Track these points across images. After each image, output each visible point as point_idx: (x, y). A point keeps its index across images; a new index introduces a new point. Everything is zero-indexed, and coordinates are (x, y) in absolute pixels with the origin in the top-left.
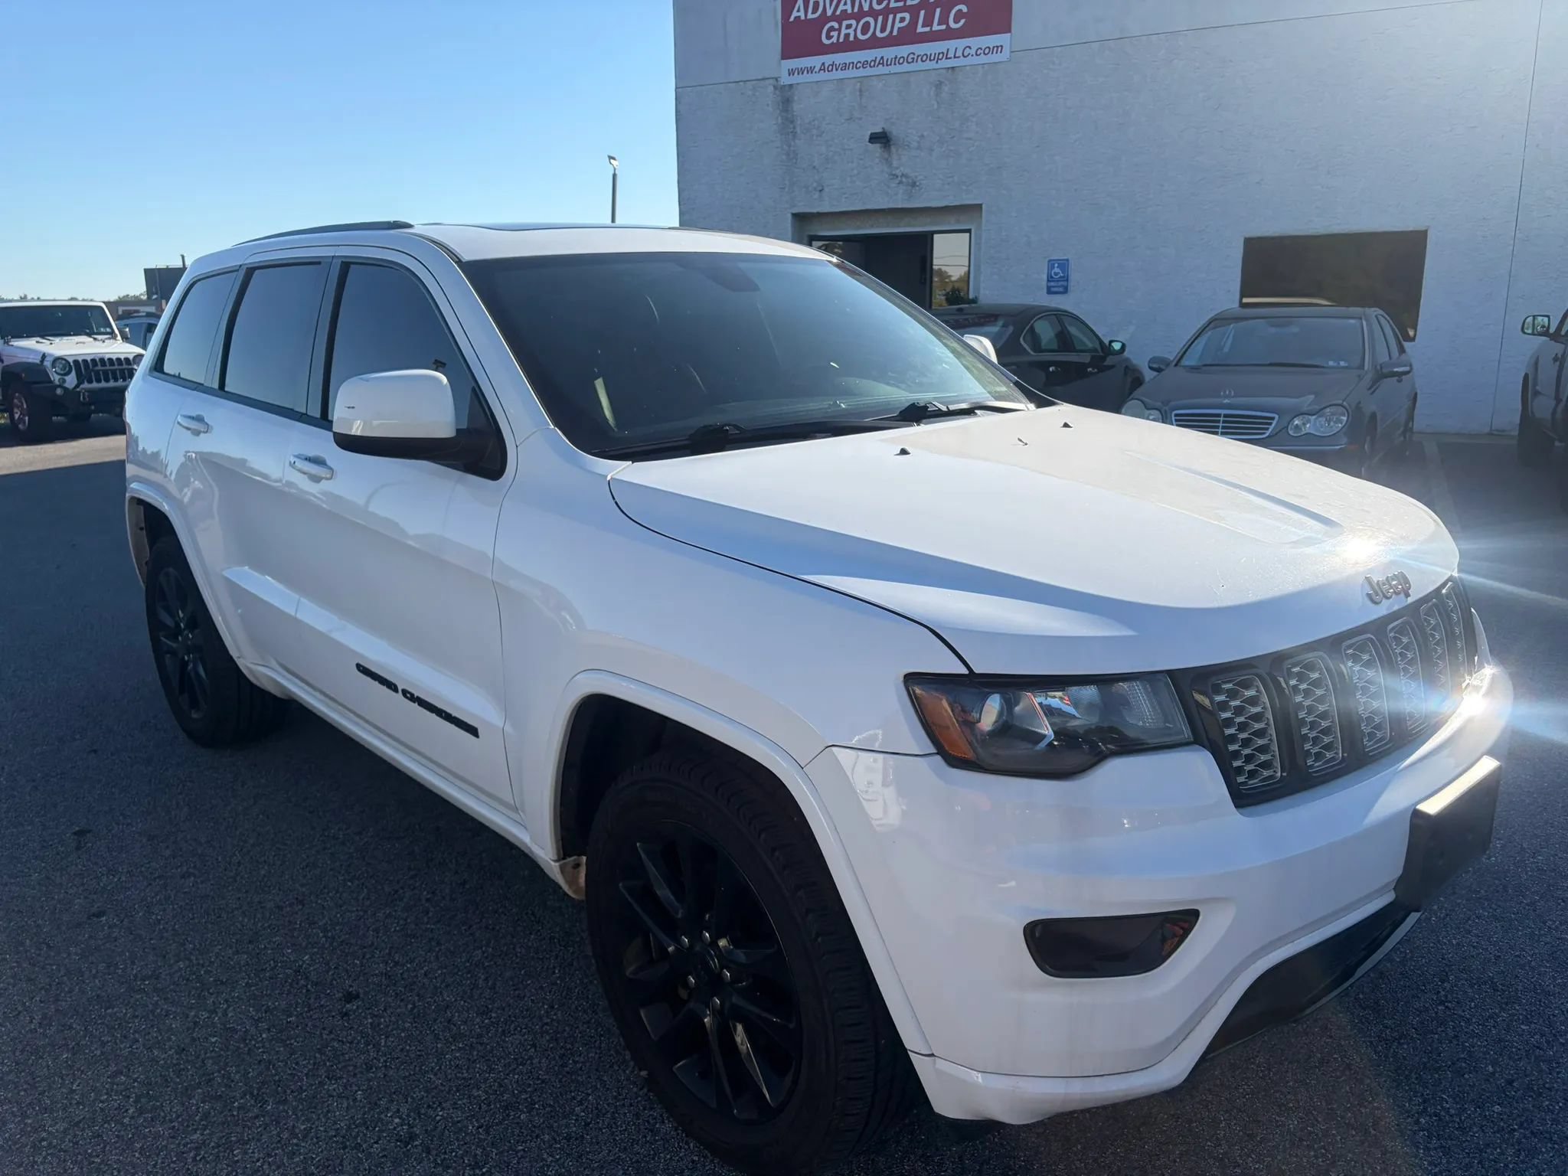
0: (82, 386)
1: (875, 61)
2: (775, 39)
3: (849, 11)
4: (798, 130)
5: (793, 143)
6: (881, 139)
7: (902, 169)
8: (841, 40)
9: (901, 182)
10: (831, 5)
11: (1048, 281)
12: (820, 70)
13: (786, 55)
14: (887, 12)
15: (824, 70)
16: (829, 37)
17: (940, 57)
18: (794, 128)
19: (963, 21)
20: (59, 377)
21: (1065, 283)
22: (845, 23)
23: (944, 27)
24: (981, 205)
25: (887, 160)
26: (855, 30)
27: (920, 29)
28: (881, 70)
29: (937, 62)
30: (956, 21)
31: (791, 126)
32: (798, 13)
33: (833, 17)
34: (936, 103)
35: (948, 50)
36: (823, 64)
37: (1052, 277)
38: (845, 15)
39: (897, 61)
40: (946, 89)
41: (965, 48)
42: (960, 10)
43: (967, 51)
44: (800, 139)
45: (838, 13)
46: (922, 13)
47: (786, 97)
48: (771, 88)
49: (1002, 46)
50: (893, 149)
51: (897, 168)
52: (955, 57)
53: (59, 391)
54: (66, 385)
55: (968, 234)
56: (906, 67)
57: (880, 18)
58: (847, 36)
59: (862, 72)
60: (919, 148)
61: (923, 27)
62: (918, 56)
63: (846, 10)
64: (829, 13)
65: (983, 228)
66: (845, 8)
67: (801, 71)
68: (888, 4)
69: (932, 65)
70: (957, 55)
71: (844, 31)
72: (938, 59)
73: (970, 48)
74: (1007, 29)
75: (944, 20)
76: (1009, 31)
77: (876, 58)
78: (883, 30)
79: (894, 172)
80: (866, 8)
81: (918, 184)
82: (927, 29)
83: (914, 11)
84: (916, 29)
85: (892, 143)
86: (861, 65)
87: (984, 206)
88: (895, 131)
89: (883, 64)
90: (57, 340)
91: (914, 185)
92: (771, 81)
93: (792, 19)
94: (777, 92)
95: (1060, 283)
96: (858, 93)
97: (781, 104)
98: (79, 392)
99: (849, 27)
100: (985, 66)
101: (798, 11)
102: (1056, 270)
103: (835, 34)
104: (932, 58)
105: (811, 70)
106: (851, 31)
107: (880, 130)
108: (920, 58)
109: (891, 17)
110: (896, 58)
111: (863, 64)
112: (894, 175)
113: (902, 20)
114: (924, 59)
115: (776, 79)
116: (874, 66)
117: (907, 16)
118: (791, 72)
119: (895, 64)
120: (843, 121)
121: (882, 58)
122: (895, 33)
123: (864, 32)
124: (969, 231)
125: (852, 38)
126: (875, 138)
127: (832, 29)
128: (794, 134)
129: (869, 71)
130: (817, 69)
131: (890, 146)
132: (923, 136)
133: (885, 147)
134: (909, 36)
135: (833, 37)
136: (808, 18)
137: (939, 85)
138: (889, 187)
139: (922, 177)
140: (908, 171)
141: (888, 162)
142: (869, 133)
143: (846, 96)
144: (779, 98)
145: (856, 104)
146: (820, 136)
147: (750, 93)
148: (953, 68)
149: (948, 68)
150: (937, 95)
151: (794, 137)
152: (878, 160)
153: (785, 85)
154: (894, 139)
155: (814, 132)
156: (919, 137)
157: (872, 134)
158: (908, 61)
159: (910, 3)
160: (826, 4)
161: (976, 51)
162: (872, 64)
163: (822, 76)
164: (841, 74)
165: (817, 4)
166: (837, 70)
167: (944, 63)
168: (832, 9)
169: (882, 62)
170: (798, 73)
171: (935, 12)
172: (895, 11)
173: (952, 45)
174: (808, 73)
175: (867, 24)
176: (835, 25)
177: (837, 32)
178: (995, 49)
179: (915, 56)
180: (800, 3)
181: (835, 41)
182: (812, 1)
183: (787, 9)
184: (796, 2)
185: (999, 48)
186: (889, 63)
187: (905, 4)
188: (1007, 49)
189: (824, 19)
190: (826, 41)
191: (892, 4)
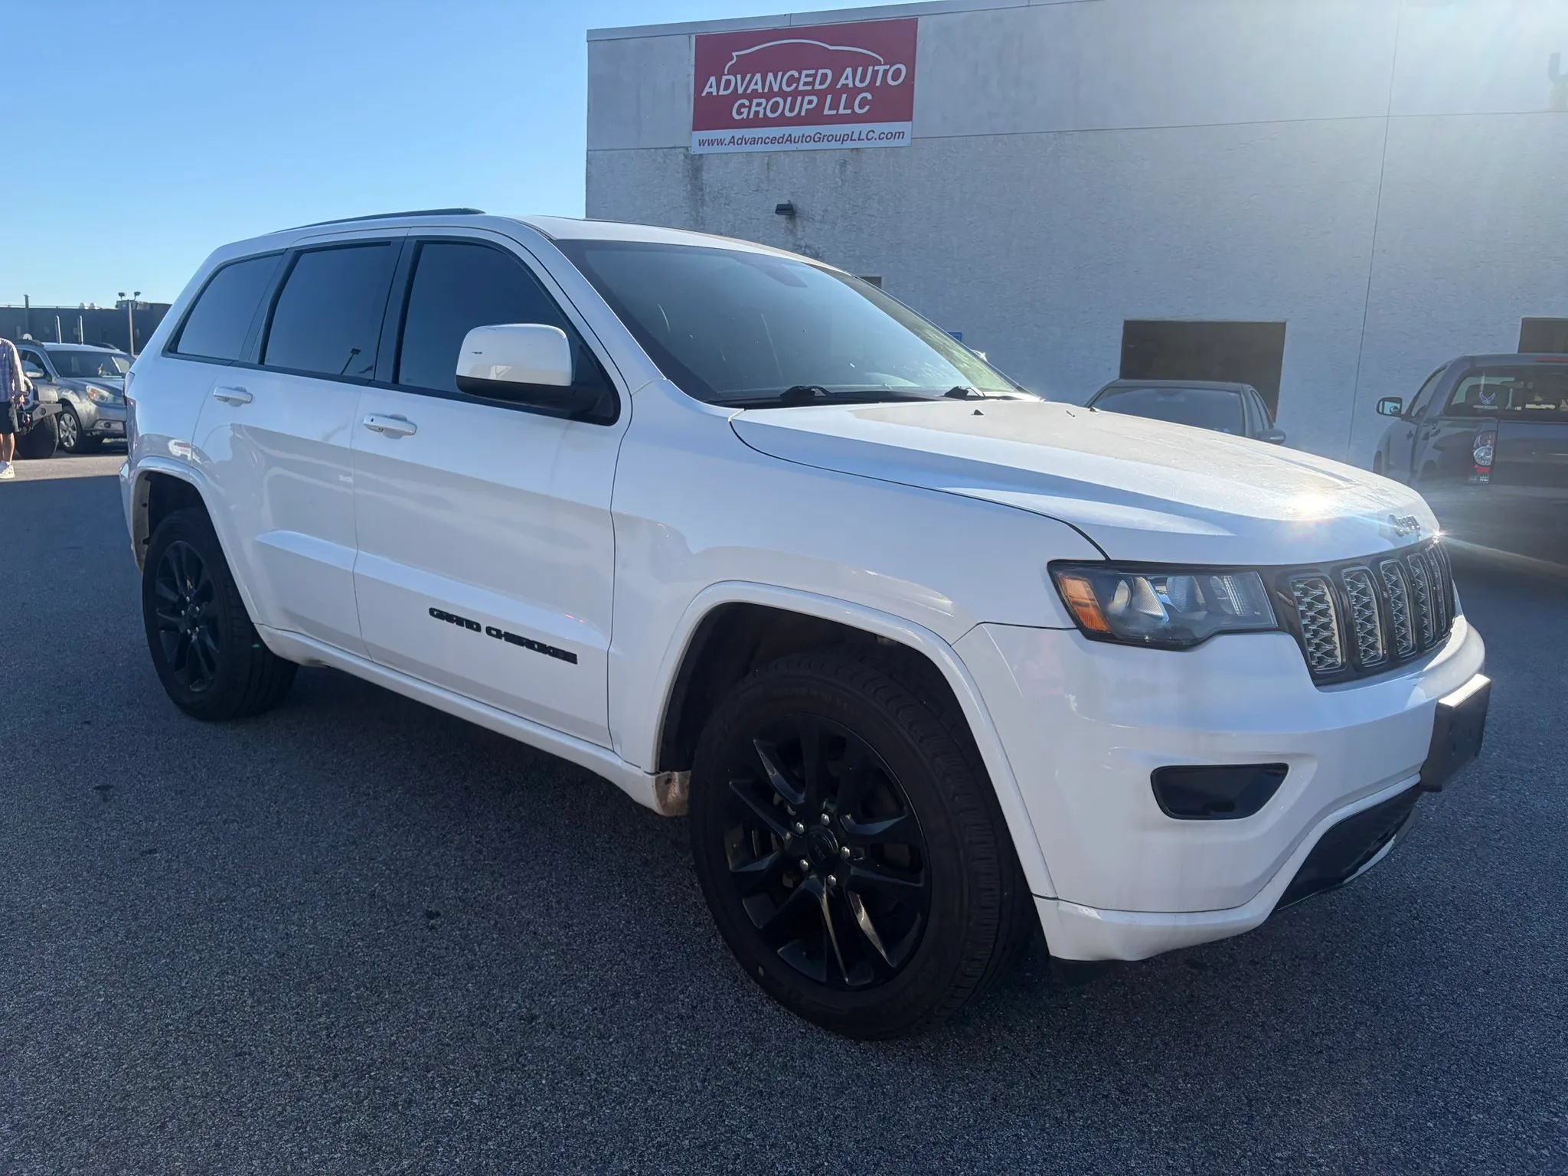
2: (686, 110)
3: (760, 91)
4: (707, 198)
5: (701, 210)
6: (787, 210)
7: (806, 240)
8: (751, 116)
12: (730, 142)
14: (796, 94)
16: (739, 113)
17: (845, 138)
18: (703, 195)
19: (867, 108)
23: (849, 111)
24: (880, 278)
26: (765, 109)
27: (826, 112)
29: (842, 143)
30: (861, 107)
31: (700, 193)
32: (711, 88)
33: (744, 95)
34: (840, 180)
35: (853, 132)
36: (733, 137)
38: (755, 94)
39: (804, 139)
40: (850, 168)
43: (871, 134)
44: (709, 207)
45: (749, 91)
46: (829, 97)
47: (695, 166)
48: (682, 157)
50: (798, 221)
51: (801, 239)
56: (812, 146)
57: (789, 99)
58: (757, 113)
59: (770, 147)
60: (822, 221)
61: (829, 109)
63: (757, 90)
64: (740, 91)
66: (756, 87)
67: (711, 143)
68: (798, 85)
70: (861, 138)
71: (754, 109)
72: (843, 140)
73: (873, 132)
75: (849, 105)
76: (910, 119)
77: (784, 135)
78: (791, 110)
79: (798, 243)
80: (776, 88)
81: (820, 255)
82: (834, 112)
83: (821, 95)
84: (823, 111)
85: (797, 215)
86: (769, 141)
87: (883, 279)
88: (800, 204)
89: (791, 141)
92: (682, 150)
93: (704, 94)
94: (688, 161)
96: (766, 166)
97: (690, 172)
99: (758, 105)
100: (887, 149)
101: (711, 87)
104: (838, 139)
105: (721, 142)
107: (786, 202)
108: (826, 138)
109: (799, 98)
110: (803, 136)
111: (772, 140)
112: (799, 246)
113: (810, 102)
115: (687, 149)
116: (782, 142)
118: (702, 143)
119: (802, 142)
120: (751, 192)
121: (790, 135)
122: (803, 113)
123: (773, 110)
125: (761, 115)
126: (781, 209)
127: (742, 105)
128: (703, 201)
129: (776, 147)
130: (727, 142)
131: (795, 218)
132: (826, 210)
133: (790, 219)
134: (814, 117)
135: (743, 113)
136: (720, 94)
137: (843, 164)
139: (824, 249)
140: (811, 242)
141: (792, 232)
142: (776, 205)
143: (754, 169)
144: (690, 167)
145: (763, 177)
146: (728, 204)
147: (661, 160)
148: (857, 149)
149: (853, 149)
150: (841, 173)
151: (703, 205)
152: (783, 231)
153: (695, 155)
154: (799, 211)
155: (722, 200)
156: (823, 211)
157: (778, 205)
158: (814, 141)
159: (817, 87)
160: (738, 83)
161: (880, 136)
162: (781, 140)
163: (732, 148)
164: (749, 148)
165: (728, 82)
166: (746, 144)
167: (849, 145)
168: (744, 86)
169: (790, 139)
170: (709, 145)
171: (841, 97)
172: (804, 94)
173: (856, 128)
174: (718, 144)
175: (777, 104)
176: (747, 103)
177: (747, 109)
178: (897, 135)
179: (822, 136)
180: (713, 79)
181: (745, 117)
182: (724, 78)
183: (700, 84)
184: (709, 78)
185: (901, 134)
186: (796, 140)
187: (813, 87)
188: (907, 136)
189: (735, 96)
190: (736, 117)
191: (801, 88)
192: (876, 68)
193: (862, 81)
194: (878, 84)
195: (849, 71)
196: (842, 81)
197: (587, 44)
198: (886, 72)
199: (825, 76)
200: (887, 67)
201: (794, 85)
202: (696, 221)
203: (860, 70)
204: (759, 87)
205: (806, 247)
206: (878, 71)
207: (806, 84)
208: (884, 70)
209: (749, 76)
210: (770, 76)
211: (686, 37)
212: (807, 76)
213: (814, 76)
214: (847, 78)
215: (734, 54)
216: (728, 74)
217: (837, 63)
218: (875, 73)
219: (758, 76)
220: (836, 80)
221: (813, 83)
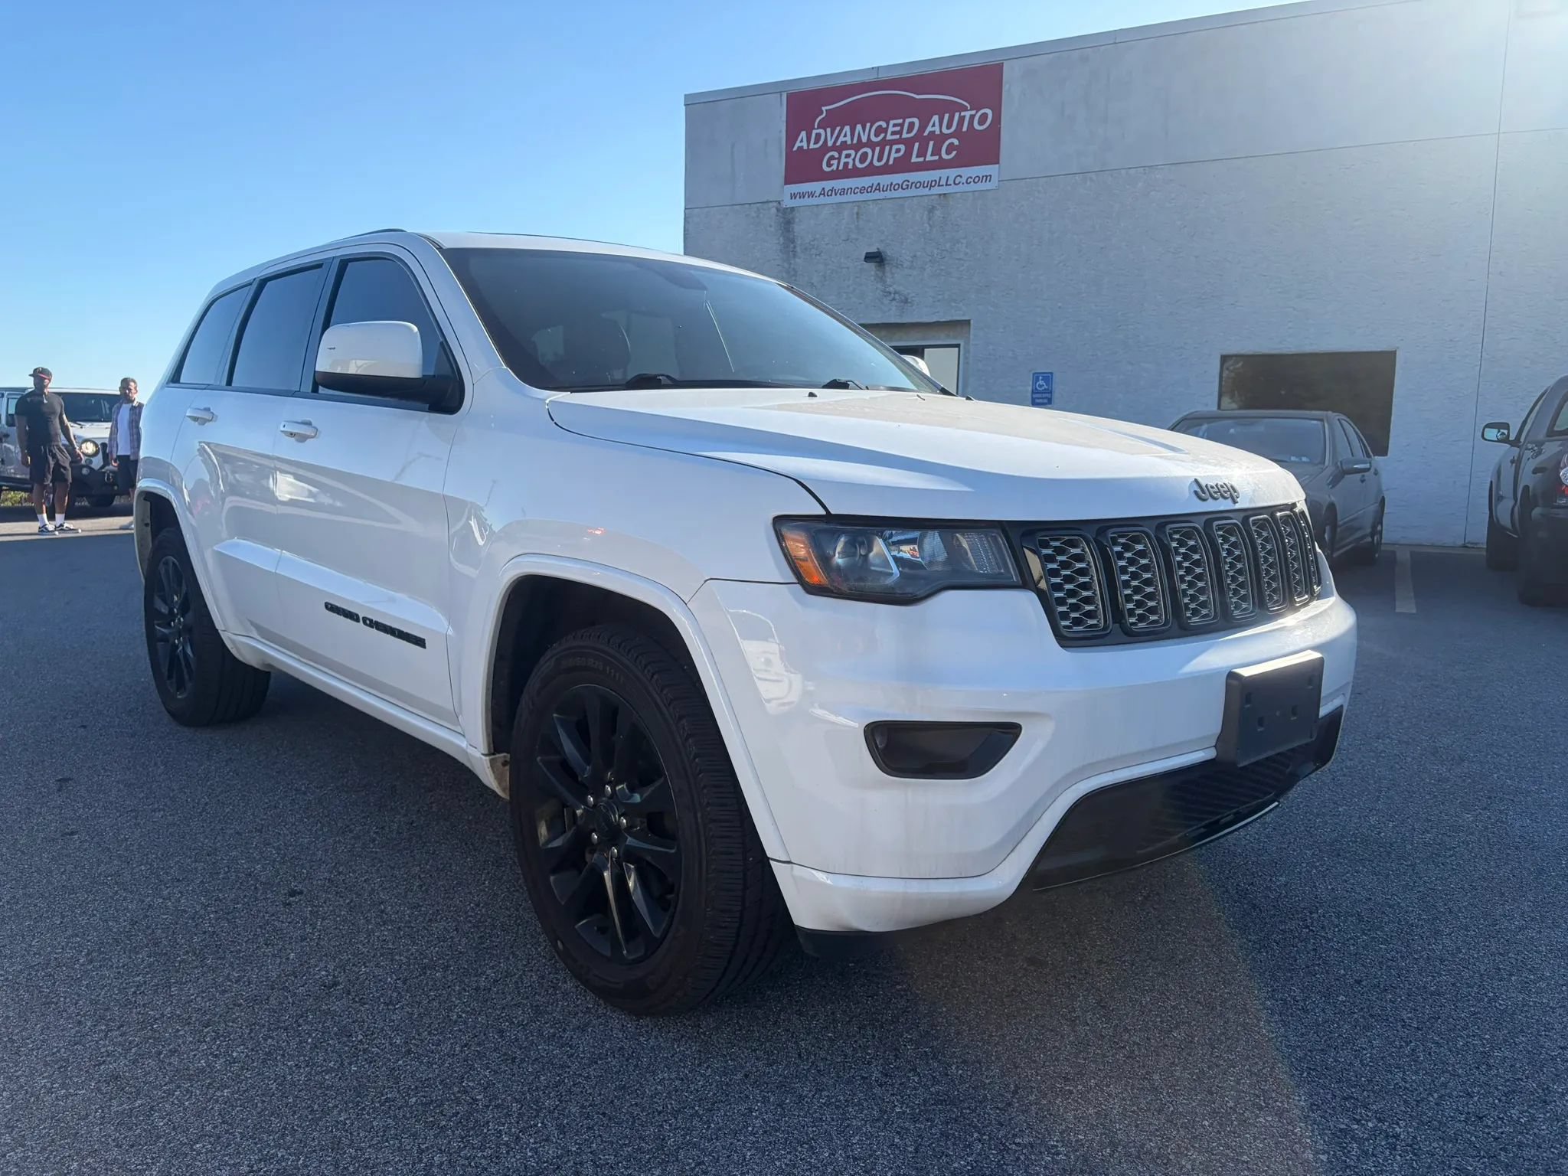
0: (107, 468)
1: (872, 187)
2: (778, 165)
3: (849, 142)
4: (798, 249)
5: (792, 262)
6: (876, 258)
7: (895, 286)
8: (841, 168)
9: (894, 299)
10: (832, 136)
11: (1033, 392)
12: (821, 194)
13: (788, 181)
14: (884, 143)
15: (824, 194)
16: (829, 165)
17: (933, 184)
18: (795, 247)
19: (954, 153)
20: (86, 458)
21: (1048, 395)
22: (845, 152)
23: (936, 158)
24: (969, 321)
25: (881, 278)
26: (854, 160)
27: (914, 159)
28: (877, 195)
29: (930, 189)
30: (948, 152)
31: (792, 246)
32: (801, 142)
33: (834, 148)
34: (928, 226)
35: (940, 178)
36: (823, 189)
37: (1036, 389)
38: (844, 146)
39: (892, 187)
40: (938, 213)
41: (956, 177)
42: (953, 143)
43: (958, 179)
44: (800, 258)
45: (838, 144)
46: (917, 145)
47: (787, 219)
48: (774, 210)
49: (990, 176)
50: (887, 268)
51: (891, 286)
52: (946, 185)
53: (85, 471)
54: (92, 466)
55: (957, 349)
56: (900, 193)
57: (878, 149)
58: (846, 164)
59: (859, 197)
60: (911, 267)
61: (917, 157)
62: (912, 183)
63: (846, 141)
64: (830, 144)
65: (971, 342)
66: (844, 139)
67: (802, 195)
68: (885, 137)
69: (926, 191)
70: (948, 183)
71: (843, 160)
72: (931, 186)
73: (961, 177)
74: (995, 160)
75: (936, 151)
76: (998, 163)
77: (873, 184)
78: (880, 159)
79: (887, 289)
80: (864, 139)
81: (909, 301)
82: (921, 159)
83: (909, 143)
84: (911, 159)
85: (886, 262)
86: (858, 191)
87: (972, 322)
88: (889, 252)
89: (879, 190)
90: (88, 425)
91: (906, 301)
92: (775, 204)
93: (795, 149)
94: (780, 214)
95: (1044, 395)
96: (855, 216)
97: (783, 225)
98: (104, 473)
99: (848, 156)
100: (976, 193)
101: (802, 141)
102: (1041, 382)
103: (835, 162)
104: (925, 185)
105: (811, 195)
106: (850, 160)
107: (875, 250)
108: (914, 185)
109: (887, 148)
110: (891, 184)
111: (861, 190)
112: (888, 292)
113: (898, 151)
114: (918, 185)
115: (779, 203)
116: (871, 192)
117: (902, 147)
118: (793, 196)
119: (890, 190)
120: (841, 241)
121: (879, 184)
122: (891, 162)
123: (862, 161)
124: (958, 346)
125: (850, 166)
126: (870, 257)
127: (832, 158)
128: (795, 252)
129: (866, 196)
130: (817, 194)
131: (884, 265)
132: (915, 256)
133: (880, 266)
134: (903, 165)
136: (810, 147)
137: (932, 210)
138: (882, 303)
139: (914, 295)
140: (900, 288)
141: (882, 280)
142: (865, 252)
143: (844, 219)
144: (781, 220)
145: (853, 226)
146: (819, 255)
147: (754, 215)
148: (945, 194)
149: (940, 195)
150: (930, 219)
151: (795, 256)
152: (872, 278)
153: (787, 208)
154: (888, 258)
155: (813, 251)
156: (912, 257)
157: (867, 253)
158: (902, 188)
159: (905, 135)
160: (827, 136)
161: (967, 180)
162: (869, 190)
163: (823, 200)
164: (838, 199)
165: (818, 136)
166: (836, 194)
167: (936, 190)
168: (833, 140)
169: (878, 188)
170: (800, 197)
171: (928, 143)
172: (892, 143)
173: (943, 173)
174: (809, 197)
175: (865, 155)
176: (836, 154)
177: (837, 161)
178: (985, 178)
179: (910, 184)
180: (803, 134)
181: (835, 169)
182: (814, 132)
183: (791, 138)
184: (800, 133)
185: (988, 178)
186: (885, 189)
187: (901, 136)
188: (995, 179)
189: (825, 149)
190: (825, 168)
191: (889, 137)
192: (963, 114)
193: (949, 127)
194: (965, 129)
195: (936, 118)
196: (929, 129)
197: (684, 107)
198: (972, 117)
199: (912, 125)
200: (973, 112)
201: (882, 135)
202: (788, 272)
203: (947, 116)
204: (848, 139)
205: (895, 293)
206: (964, 116)
207: (893, 133)
208: (971, 115)
209: (838, 129)
210: (859, 127)
211: (778, 95)
212: (895, 125)
213: (902, 125)
214: (934, 126)
215: (824, 109)
216: (817, 129)
217: (925, 112)
218: (962, 119)
219: (847, 129)
220: (922, 128)
221: (900, 133)
